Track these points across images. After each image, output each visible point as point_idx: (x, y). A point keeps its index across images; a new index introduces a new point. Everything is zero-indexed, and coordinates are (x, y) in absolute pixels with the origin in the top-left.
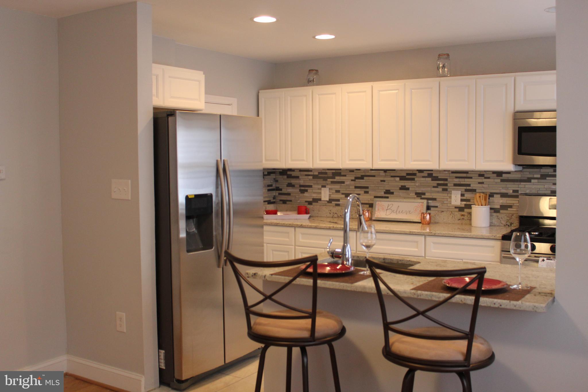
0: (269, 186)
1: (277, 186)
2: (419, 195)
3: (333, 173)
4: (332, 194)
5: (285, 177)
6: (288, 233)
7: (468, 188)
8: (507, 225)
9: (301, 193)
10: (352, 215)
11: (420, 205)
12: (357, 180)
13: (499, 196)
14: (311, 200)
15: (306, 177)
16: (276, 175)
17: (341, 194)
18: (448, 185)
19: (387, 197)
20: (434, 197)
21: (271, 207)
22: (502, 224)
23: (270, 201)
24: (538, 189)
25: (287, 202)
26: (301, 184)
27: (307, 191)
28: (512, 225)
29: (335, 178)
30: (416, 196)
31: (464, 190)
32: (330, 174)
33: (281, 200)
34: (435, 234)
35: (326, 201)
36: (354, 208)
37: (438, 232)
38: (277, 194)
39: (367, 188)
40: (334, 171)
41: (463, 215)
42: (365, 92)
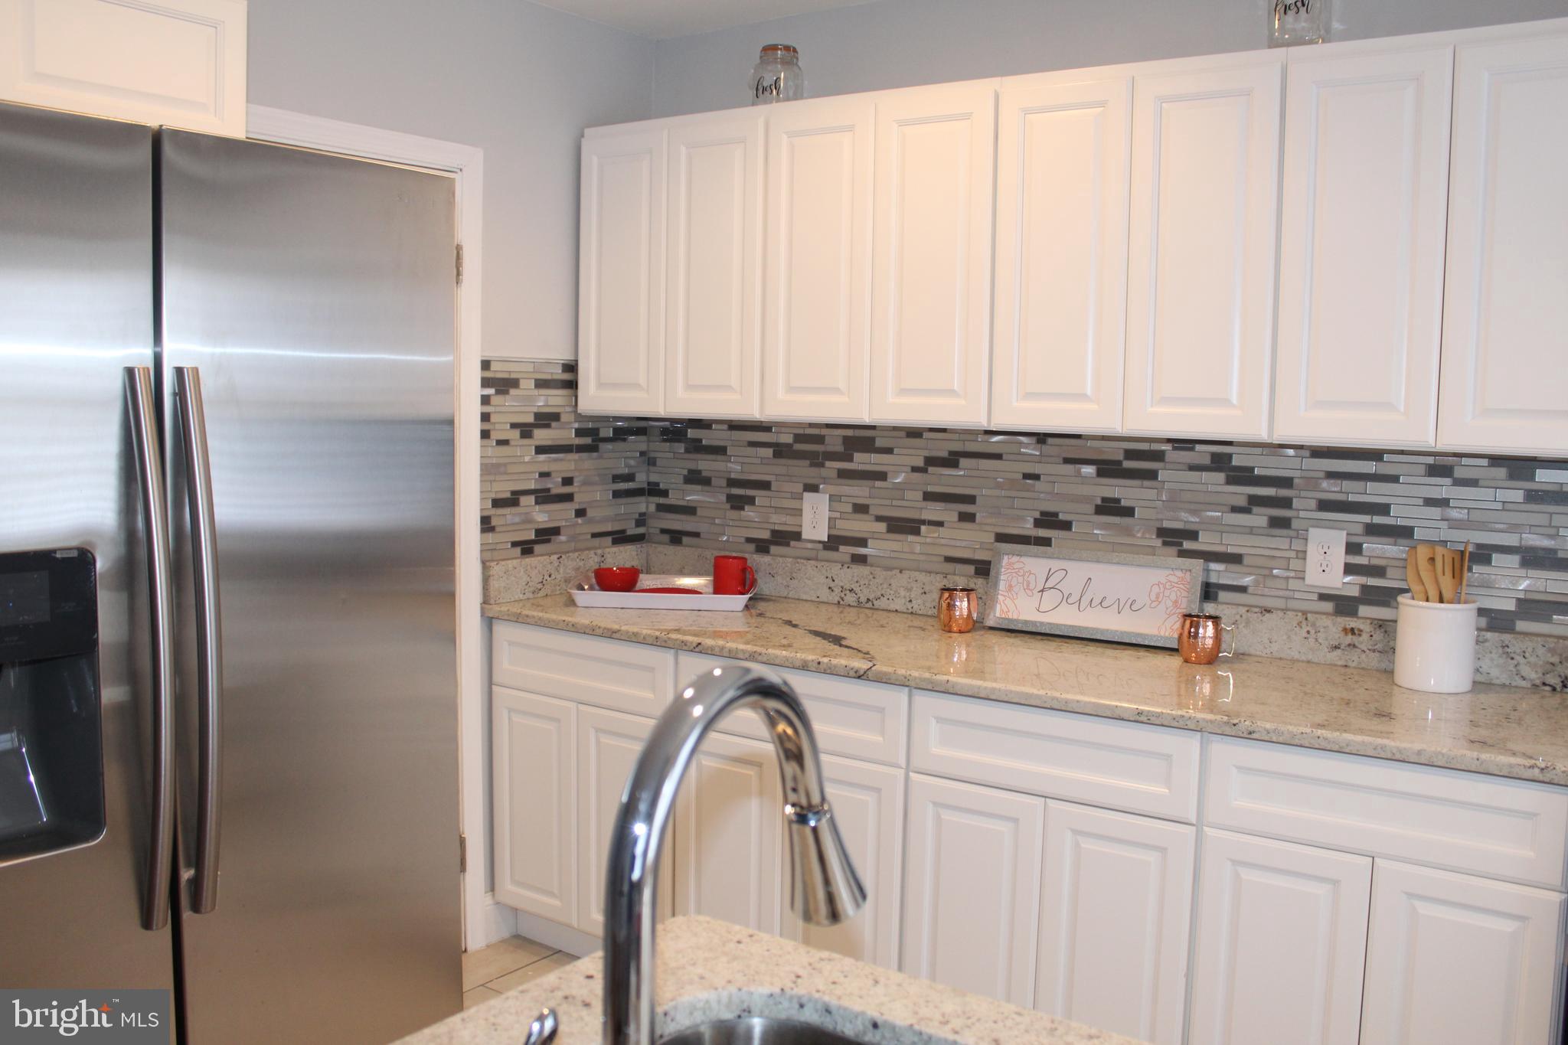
0: (616, 478)
1: (654, 478)
2: (1174, 538)
3: (846, 439)
4: (840, 519)
5: (680, 448)
6: (652, 670)
7: (1378, 520)
9: (733, 508)
10: (910, 601)
11: (1174, 579)
12: (930, 469)
13: (1515, 559)
14: (766, 535)
15: (751, 451)
16: (649, 441)
17: (873, 518)
18: (1296, 503)
19: (1046, 542)
20: (1230, 550)
21: (621, 557)
22: (1524, 678)
23: (623, 531)
25: (685, 540)
26: (733, 476)
27: (751, 500)
29: (850, 459)
30: (1158, 542)
31: (1359, 529)
32: (834, 443)
33: (663, 531)
34: (1250, 733)
35: (820, 542)
36: (917, 574)
37: (1268, 726)
38: (652, 508)
39: (971, 499)
40: (849, 433)
41: (1352, 630)
42: (966, 116)
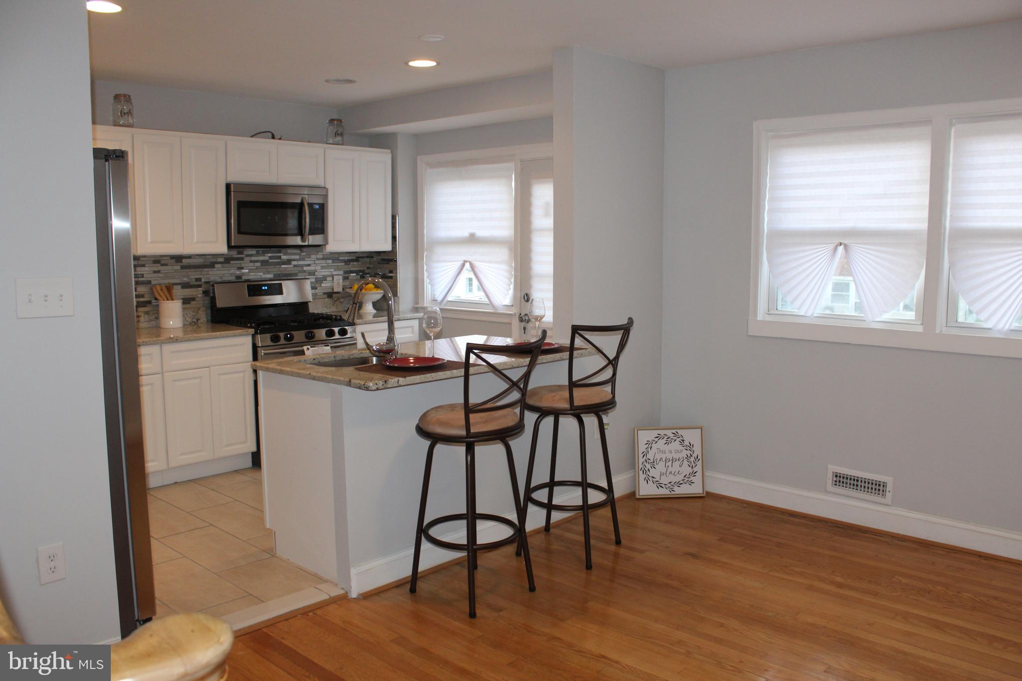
8: (193, 322)
13: (179, 287)
22: (187, 321)
24: (222, 275)
28: (199, 322)
